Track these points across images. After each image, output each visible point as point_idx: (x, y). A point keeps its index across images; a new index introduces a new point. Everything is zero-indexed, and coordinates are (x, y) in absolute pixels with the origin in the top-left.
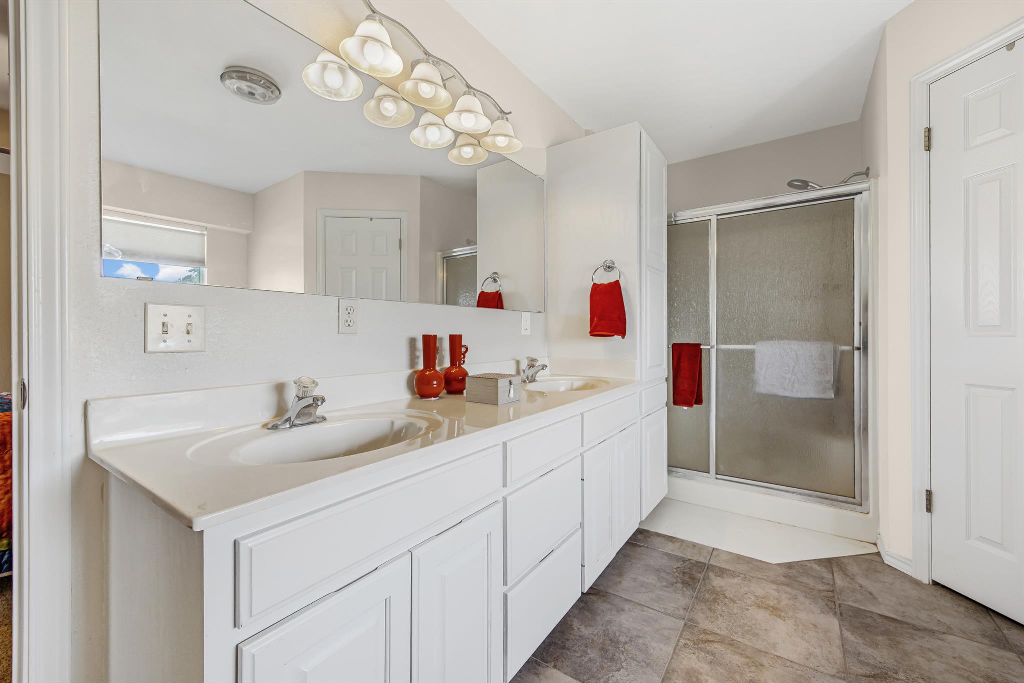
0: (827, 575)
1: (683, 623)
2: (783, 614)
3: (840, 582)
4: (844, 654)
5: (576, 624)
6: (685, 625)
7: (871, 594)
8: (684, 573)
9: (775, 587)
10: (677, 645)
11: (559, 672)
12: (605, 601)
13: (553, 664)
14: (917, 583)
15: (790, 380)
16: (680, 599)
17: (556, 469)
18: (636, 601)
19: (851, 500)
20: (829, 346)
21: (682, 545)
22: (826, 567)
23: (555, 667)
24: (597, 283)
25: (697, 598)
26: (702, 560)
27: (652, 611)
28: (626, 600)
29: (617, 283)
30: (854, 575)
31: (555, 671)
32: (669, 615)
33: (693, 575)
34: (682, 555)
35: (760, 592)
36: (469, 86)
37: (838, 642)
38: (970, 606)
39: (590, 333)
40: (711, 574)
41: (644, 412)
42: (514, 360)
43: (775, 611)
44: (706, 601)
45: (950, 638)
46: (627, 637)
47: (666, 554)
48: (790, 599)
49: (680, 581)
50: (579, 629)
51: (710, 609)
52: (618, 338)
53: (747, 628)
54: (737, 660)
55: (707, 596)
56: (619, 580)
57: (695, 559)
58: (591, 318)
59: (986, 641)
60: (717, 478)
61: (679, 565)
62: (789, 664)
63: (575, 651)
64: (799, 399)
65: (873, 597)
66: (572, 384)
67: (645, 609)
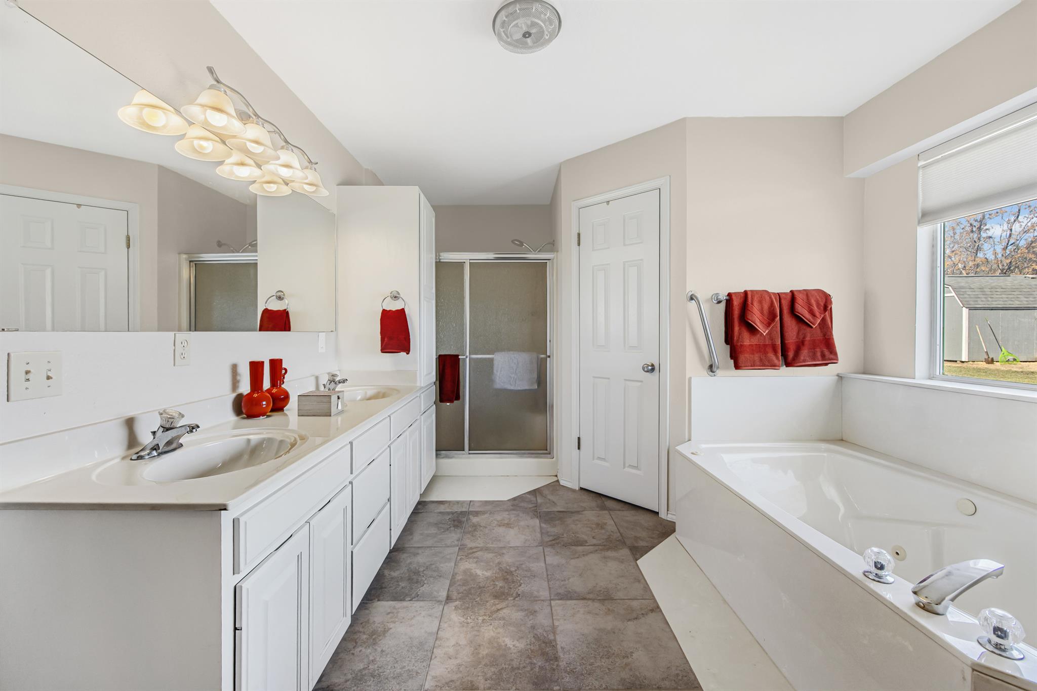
0: (533, 499)
1: (458, 548)
2: (512, 526)
3: (540, 500)
4: (542, 534)
5: (386, 572)
6: (459, 549)
7: (554, 502)
8: (454, 521)
9: (507, 513)
10: (456, 560)
11: (383, 602)
12: (404, 553)
13: (377, 600)
14: (573, 491)
15: (514, 378)
16: (453, 536)
17: (377, 458)
18: (425, 546)
19: (545, 452)
20: (534, 355)
21: (449, 504)
22: (533, 495)
23: (379, 600)
24: (386, 309)
25: (464, 532)
26: (464, 510)
27: (437, 548)
28: (419, 547)
29: (403, 311)
30: (546, 495)
31: (379, 602)
32: (448, 547)
33: (460, 520)
34: (451, 510)
35: (499, 518)
36: (286, 142)
37: (538, 530)
38: (594, 495)
39: (381, 350)
40: (471, 517)
41: (422, 410)
42: (313, 376)
43: (508, 525)
44: (469, 532)
45: (586, 512)
46: (424, 567)
47: (440, 513)
48: (515, 517)
49: (452, 526)
50: (389, 575)
51: (473, 536)
52: (403, 354)
53: (494, 539)
54: (490, 555)
55: (470, 529)
56: (411, 537)
57: (460, 510)
58: (381, 338)
59: (598, 509)
60: (469, 454)
61: (450, 517)
62: (516, 548)
63: (391, 587)
64: (519, 390)
65: (554, 504)
66: (366, 393)
67: (433, 548)
